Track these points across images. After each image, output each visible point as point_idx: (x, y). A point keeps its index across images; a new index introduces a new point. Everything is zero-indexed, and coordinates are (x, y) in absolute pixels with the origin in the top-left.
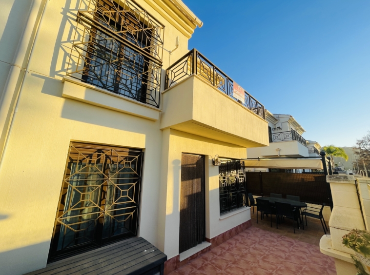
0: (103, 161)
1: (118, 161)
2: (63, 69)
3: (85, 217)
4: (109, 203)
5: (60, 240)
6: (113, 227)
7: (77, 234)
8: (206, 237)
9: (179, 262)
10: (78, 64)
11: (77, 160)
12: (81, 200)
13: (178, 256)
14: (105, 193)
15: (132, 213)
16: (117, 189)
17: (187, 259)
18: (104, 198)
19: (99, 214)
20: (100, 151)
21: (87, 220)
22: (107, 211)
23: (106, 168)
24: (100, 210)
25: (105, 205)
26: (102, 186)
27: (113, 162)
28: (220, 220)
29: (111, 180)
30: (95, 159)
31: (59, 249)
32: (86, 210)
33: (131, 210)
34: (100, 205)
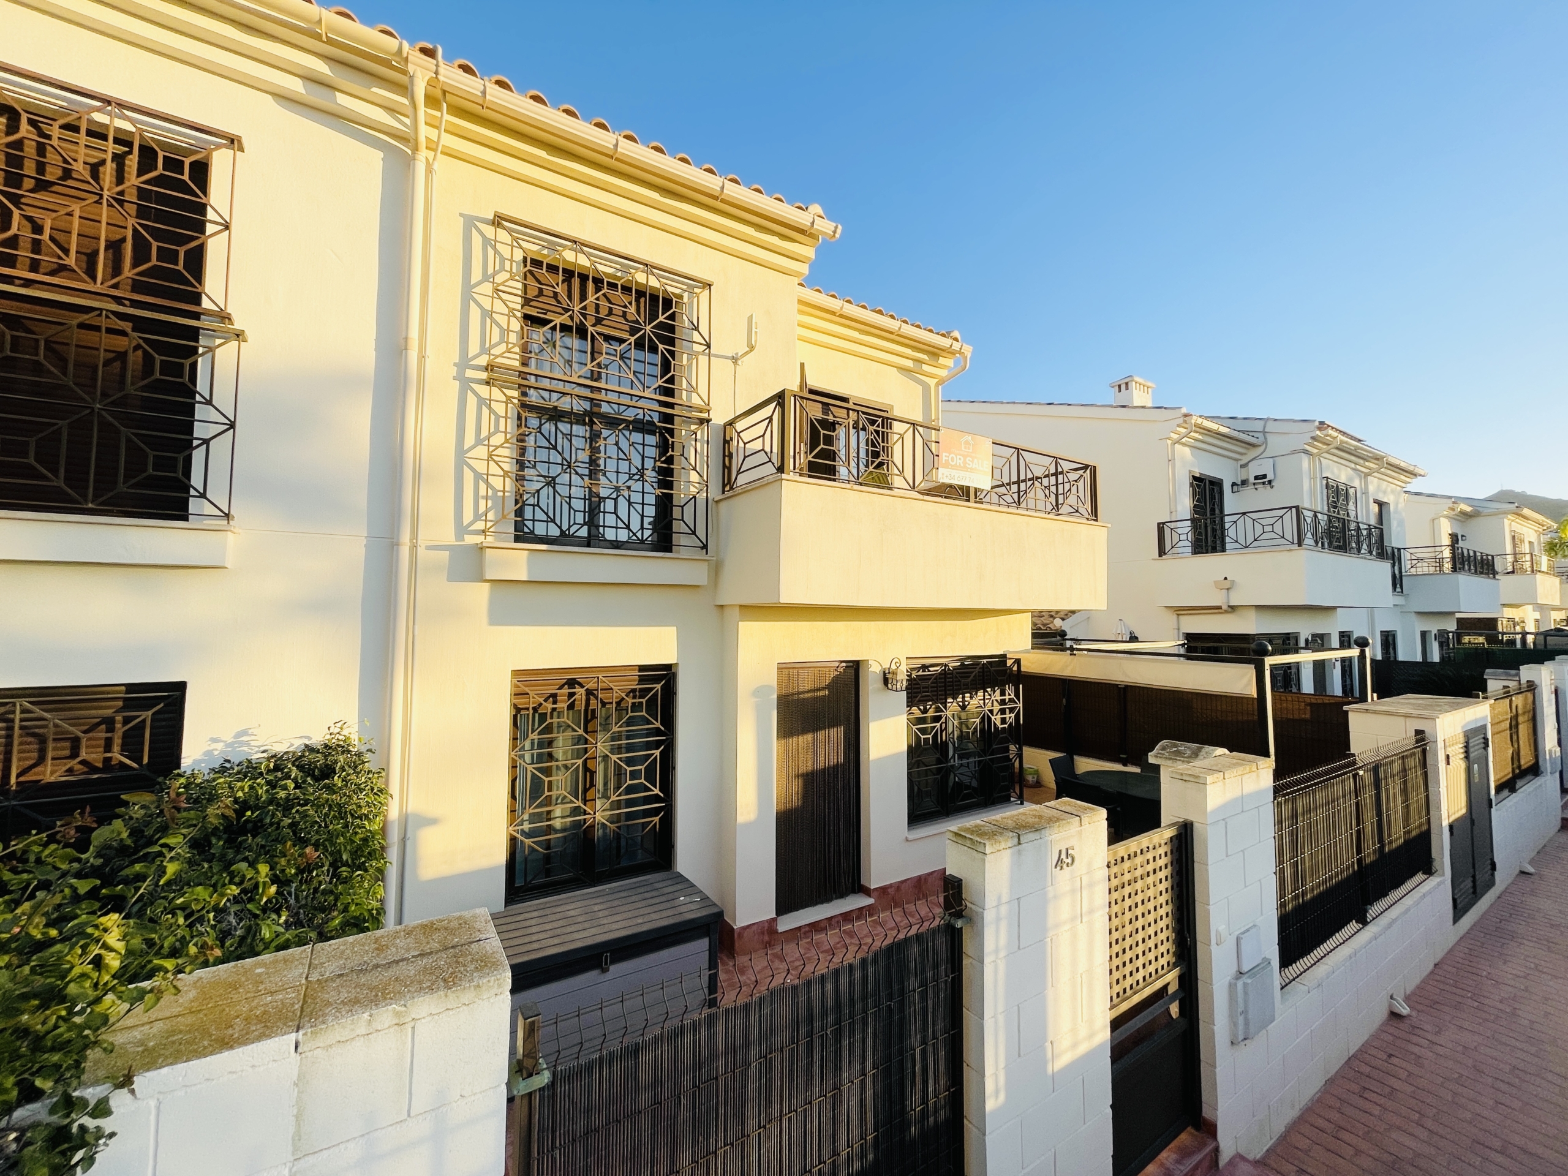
0: (581, 705)
1: (615, 700)
2: (477, 517)
3: (557, 824)
4: (606, 796)
5: (519, 866)
6: (619, 848)
7: (547, 858)
8: (863, 882)
9: (776, 932)
10: (504, 491)
11: (528, 709)
12: (547, 793)
13: (774, 920)
14: (593, 773)
15: (656, 819)
16: (618, 767)
17: (799, 928)
18: (592, 785)
19: (585, 820)
20: (572, 683)
21: (563, 830)
22: (600, 813)
23: (589, 717)
24: (585, 813)
25: (595, 800)
26: (585, 762)
27: (604, 704)
28: (907, 840)
29: (601, 745)
30: (563, 705)
31: (519, 883)
32: (558, 811)
33: (655, 812)
34: (585, 802)
